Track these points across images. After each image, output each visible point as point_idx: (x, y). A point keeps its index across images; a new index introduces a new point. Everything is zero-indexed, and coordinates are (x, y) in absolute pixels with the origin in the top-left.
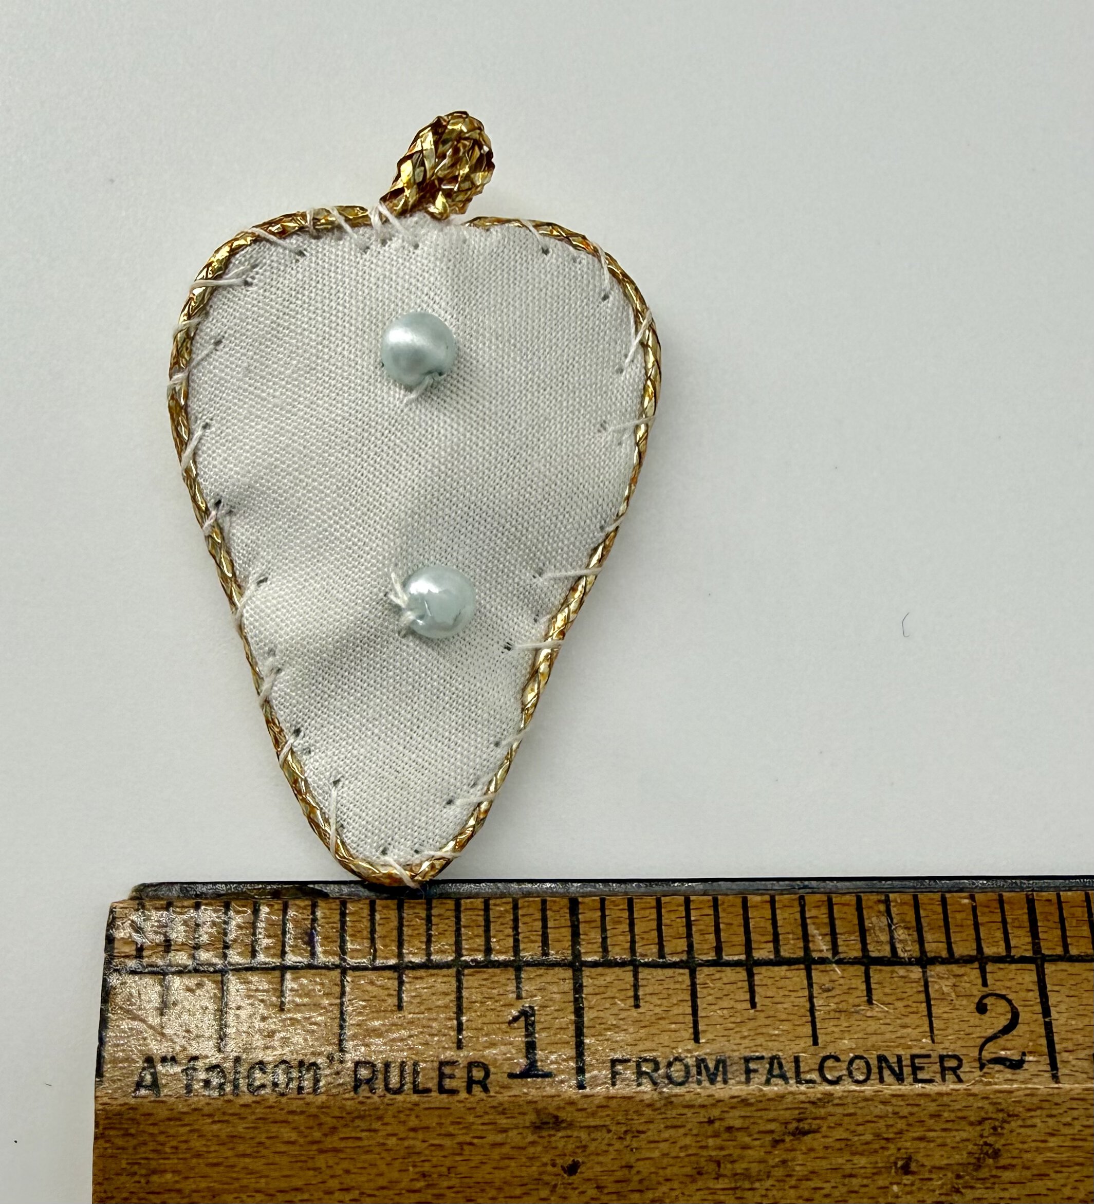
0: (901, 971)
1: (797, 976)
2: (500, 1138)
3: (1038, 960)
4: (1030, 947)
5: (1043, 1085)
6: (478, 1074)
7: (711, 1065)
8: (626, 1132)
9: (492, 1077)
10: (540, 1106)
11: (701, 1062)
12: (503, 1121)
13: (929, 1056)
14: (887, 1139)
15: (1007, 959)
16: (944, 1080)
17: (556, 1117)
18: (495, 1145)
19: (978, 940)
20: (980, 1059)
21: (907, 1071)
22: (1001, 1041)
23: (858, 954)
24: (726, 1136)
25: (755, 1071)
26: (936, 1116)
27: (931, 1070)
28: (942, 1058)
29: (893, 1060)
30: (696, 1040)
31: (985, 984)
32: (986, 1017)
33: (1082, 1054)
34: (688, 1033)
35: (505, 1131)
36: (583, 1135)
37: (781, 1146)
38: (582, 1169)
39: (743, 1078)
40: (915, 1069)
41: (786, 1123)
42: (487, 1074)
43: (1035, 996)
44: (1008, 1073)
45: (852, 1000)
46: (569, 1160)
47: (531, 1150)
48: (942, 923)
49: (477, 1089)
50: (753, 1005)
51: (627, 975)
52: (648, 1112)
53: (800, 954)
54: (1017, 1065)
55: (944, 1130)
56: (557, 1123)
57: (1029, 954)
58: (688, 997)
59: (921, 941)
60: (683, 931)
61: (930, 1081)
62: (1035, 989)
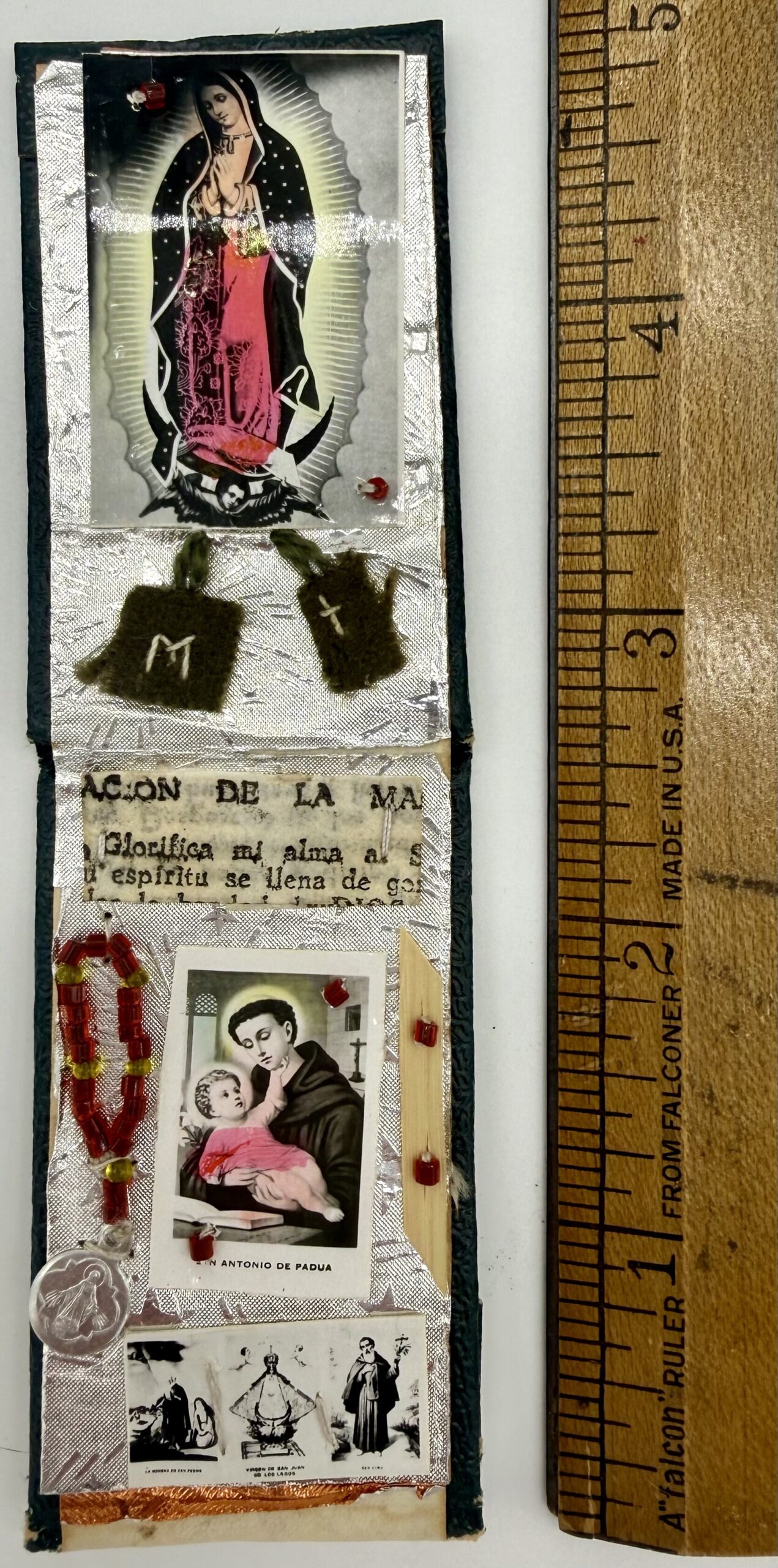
0: (609, 1014)
1: (611, 1084)
2: (713, 1293)
3: (602, 920)
4: (595, 925)
5: (683, 937)
6: (672, 1305)
7: (667, 1151)
8: (711, 1210)
9: (675, 1296)
10: (693, 1266)
11: (665, 1157)
12: (702, 1291)
13: (664, 1007)
14: (717, 1040)
15: (601, 941)
16: (678, 1000)
17: (701, 1256)
18: (718, 1297)
19: (589, 958)
20: (666, 974)
21: (673, 1023)
22: (655, 958)
23: (598, 1039)
24: (713, 1145)
25: (671, 1122)
26: (703, 1006)
27: (672, 1008)
28: (665, 998)
29: (666, 1031)
30: (652, 1157)
31: (618, 960)
32: (639, 964)
33: (664, 906)
34: (647, 1162)
36: (711, 1238)
37: (720, 1109)
38: (733, 1239)
39: (676, 1131)
40: (672, 1017)
41: (706, 1106)
42: (670, 1298)
43: (626, 929)
44: (675, 957)
45: (627, 1051)
46: (728, 1249)
47: (722, 1274)
48: (578, 980)
49: (681, 1307)
50: (629, 1116)
51: (609, 1196)
52: (698, 1196)
53: (597, 1078)
54: (670, 951)
55: (711, 1001)
56: (704, 1255)
57: (598, 925)
58: (623, 1159)
59: (590, 996)
60: (581, 1154)
61: (680, 1009)
62: (621, 927)
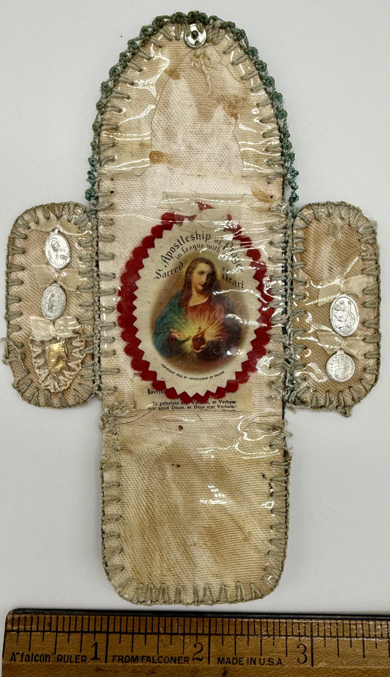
0: (178, 636)
1: (156, 637)
3: (210, 635)
4: (208, 632)
5: (206, 665)
6: (84, 658)
7: (135, 657)
8: (115, 672)
9: (87, 660)
10: (97, 666)
11: (133, 657)
12: (89, 669)
13: (182, 657)
15: (203, 634)
16: (185, 663)
17: (100, 668)
18: (87, 674)
19: (197, 630)
20: (193, 658)
21: (177, 661)
22: (198, 654)
23: (170, 632)
24: (137, 673)
25: (144, 659)
26: (183, 670)
27: (182, 660)
28: (185, 658)
29: (174, 658)
30: (132, 652)
31: (197, 640)
32: (196, 648)
33: (215, 658)
34: (131, 650)
35: (89, 671)
36: (106, 672)
39: (141, 661)
40: (179, 660)
41: (150, 671)
42: (86, 658)
43: (207, 643)
44: (199, 662)
45: (167, 643)
48: (189, 625)
49: (84, 662)
50: (145, 644)
51: (118, 636)
52: (120, 668)
53: (157, 632)
54: (201, 660)
58: (131, 641)
59: (184, 629)
60: (132, 625)
61: (182, 663)
62: (208, 642)
